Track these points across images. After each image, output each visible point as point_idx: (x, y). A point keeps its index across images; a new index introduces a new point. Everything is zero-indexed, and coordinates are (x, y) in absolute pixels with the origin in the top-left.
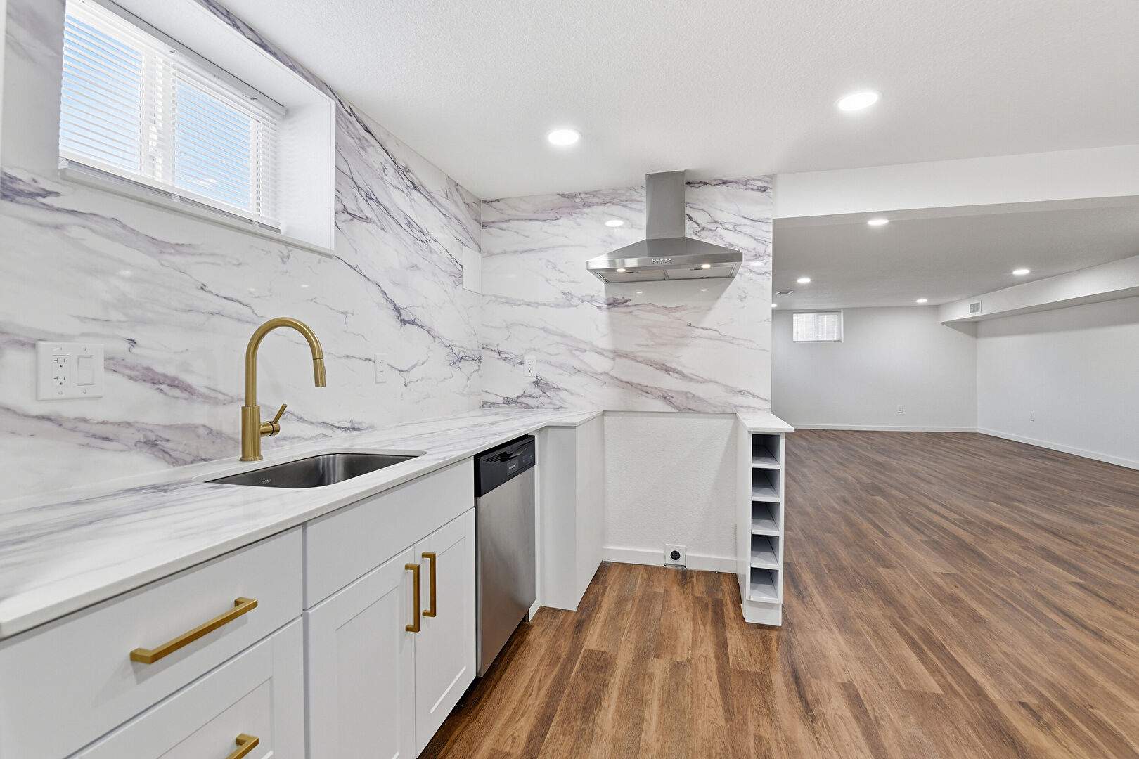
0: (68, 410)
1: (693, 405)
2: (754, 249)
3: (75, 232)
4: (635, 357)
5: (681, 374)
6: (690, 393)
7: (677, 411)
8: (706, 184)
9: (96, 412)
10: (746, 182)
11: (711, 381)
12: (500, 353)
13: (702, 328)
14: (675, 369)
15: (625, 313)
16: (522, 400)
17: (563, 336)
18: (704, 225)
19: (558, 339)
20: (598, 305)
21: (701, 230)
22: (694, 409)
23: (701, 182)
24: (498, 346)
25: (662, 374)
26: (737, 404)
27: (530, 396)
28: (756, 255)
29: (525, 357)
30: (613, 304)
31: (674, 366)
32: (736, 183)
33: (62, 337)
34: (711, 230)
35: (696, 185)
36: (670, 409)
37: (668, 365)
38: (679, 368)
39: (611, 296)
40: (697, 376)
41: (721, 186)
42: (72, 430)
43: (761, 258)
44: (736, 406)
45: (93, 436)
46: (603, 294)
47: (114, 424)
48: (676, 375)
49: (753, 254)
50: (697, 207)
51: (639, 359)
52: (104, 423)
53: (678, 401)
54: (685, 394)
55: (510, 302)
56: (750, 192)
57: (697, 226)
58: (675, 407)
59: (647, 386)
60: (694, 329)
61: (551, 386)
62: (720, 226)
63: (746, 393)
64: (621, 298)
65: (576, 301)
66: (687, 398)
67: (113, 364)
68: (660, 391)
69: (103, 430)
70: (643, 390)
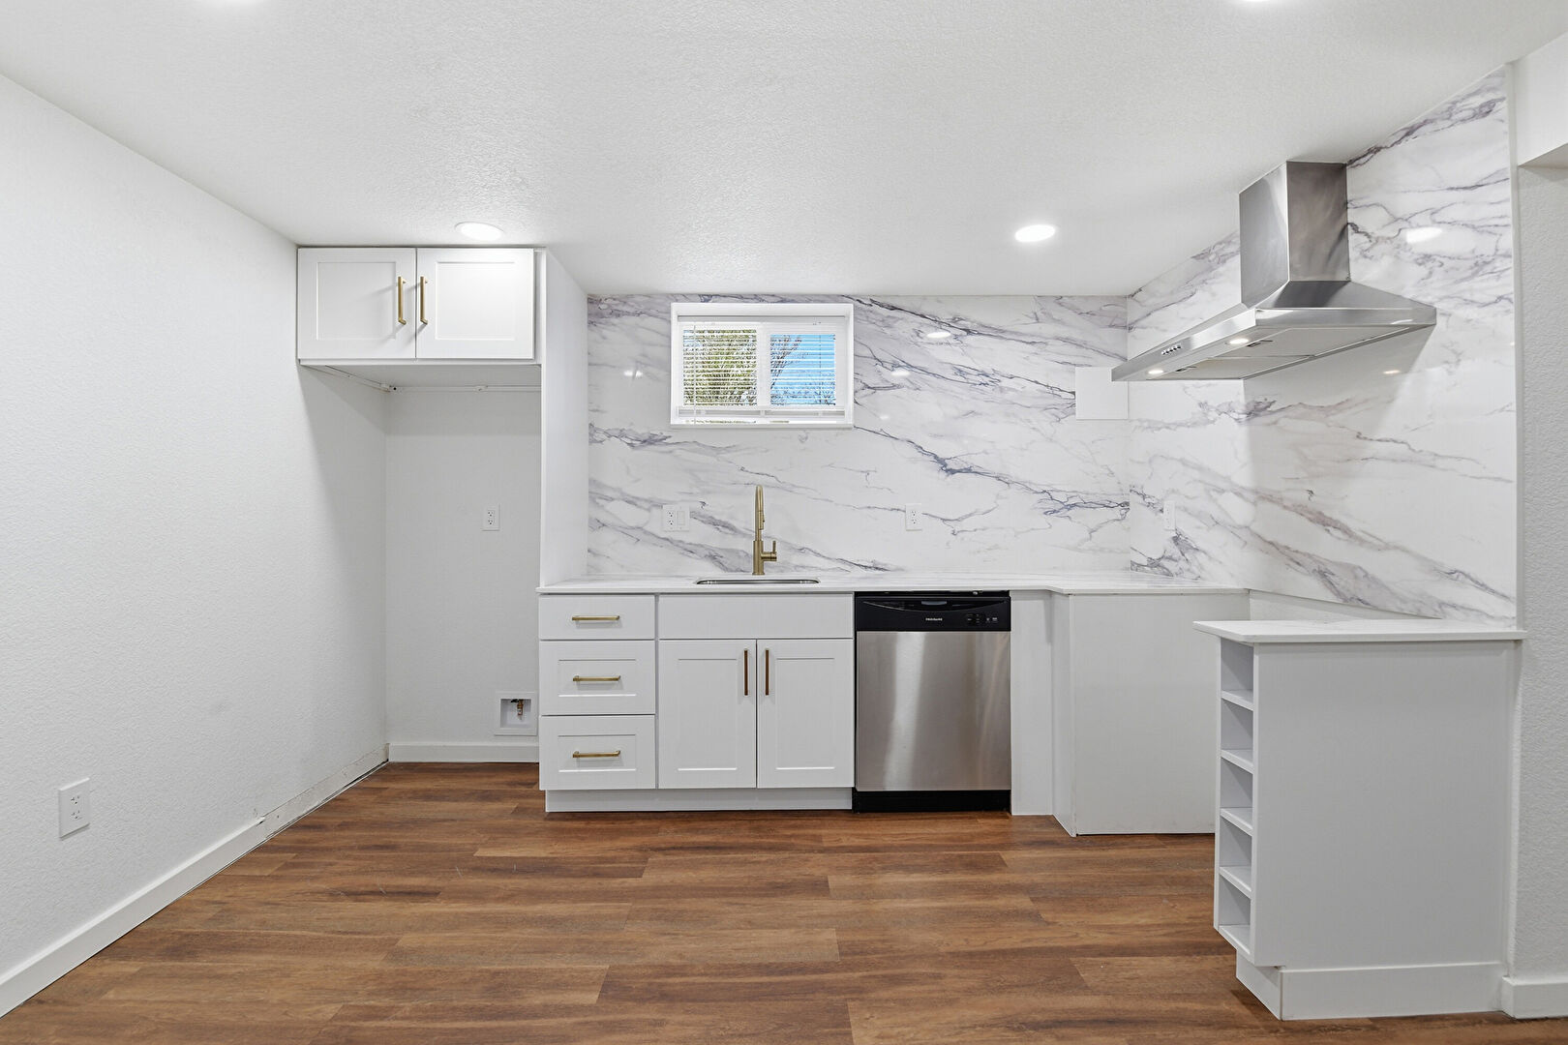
0: (676, 537)
1: (1365, 595)
2: (1473, 251)
3: (678, 452)
4: (1281, 499)
5: (1346, 531)
6: (1360, 568)
7: (1341, 601)
8: (1378, 149)
9: (687, 539)
10: (1449, 113)
11: (1396, 548)
12: (1144, 497)
13: (1379, 440)
14: (1337, 522)
15: (1269, 425)
16: (1164, 563)
17: (1200, 469)
18: (1378, 233)
19: (1196, 474)
20: (1236, 416)
21: (1374, 244)
22: (1368, 600)
23: (1370, 151)
24: (1142, 487)
25: (1318, 530)
26: (1445, 598)
27: (1170, 558)
28: (1476, 264)
29: (1165, 503)
30: (1254, 411)
31: (1336, 515)
32: (1432, 121)
33: (671, 503)
34: (1389, 238)
35: (1362, 160)
36: (1330, 597)
37: (1327, 513)
38: (1344, 520)
39: (1251, 400)
40: (1371, 535)
41: (1403, 141)
42: (677, 546)
43: (1488, 268)
44: (1442, 604)
45: (685, 550)
46: (1242, 399)
47: (695, 545)
48: (1338, 533)
49: (1471, 263)
50: (1365, 202)
51: (1286, 503)
52: (690, 544)
53: (1342, 583)
54: (1353, 569)
55: (1153, 426)
56: (1460, 127)
57: (1366, 239)
58: (1338, 594)
59: (1297, 552)
60: (1366, 442)
61: (1189, 545)
62: (1406, 224)
63: (1461, 577)
64: (1261, 399)
65: (1213, 415)
66: (1356, 577)
67: (694, 515)
68: (1316, 561)
69: (689, 547)
70: (1292, 558)
